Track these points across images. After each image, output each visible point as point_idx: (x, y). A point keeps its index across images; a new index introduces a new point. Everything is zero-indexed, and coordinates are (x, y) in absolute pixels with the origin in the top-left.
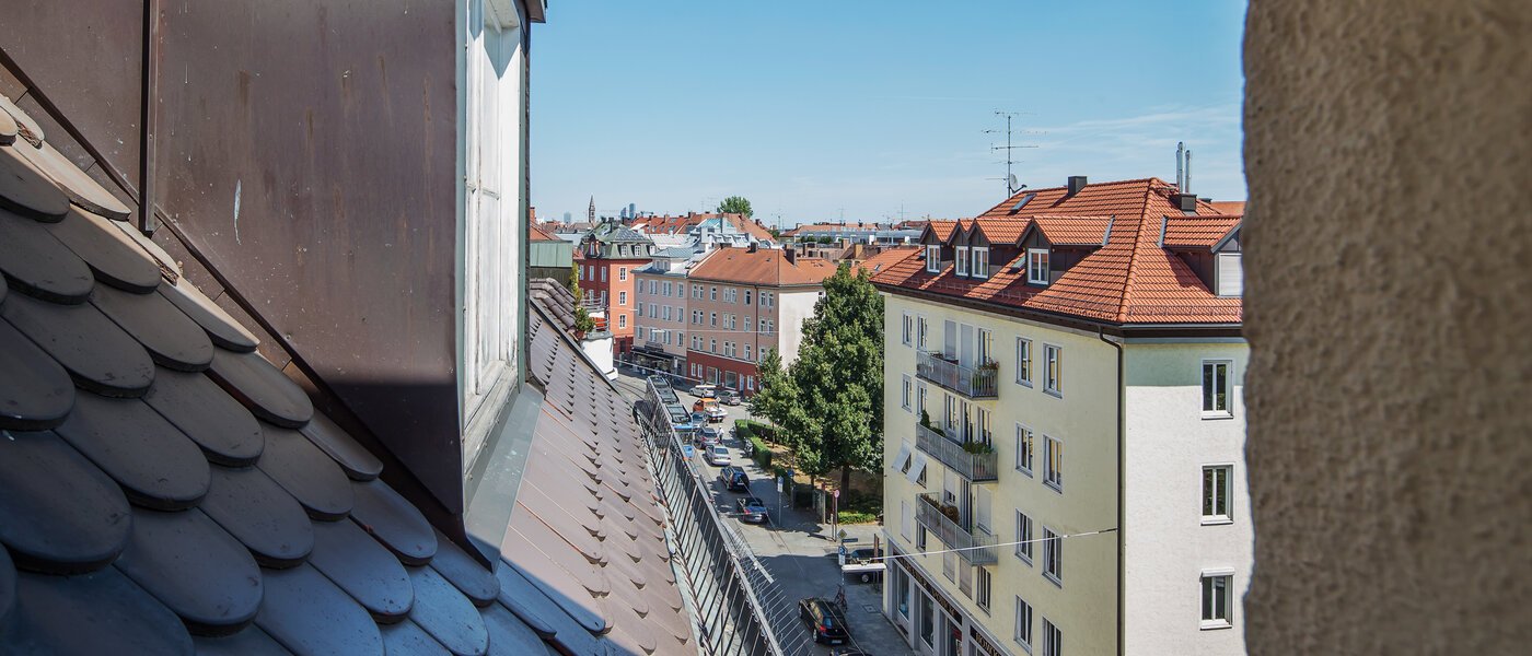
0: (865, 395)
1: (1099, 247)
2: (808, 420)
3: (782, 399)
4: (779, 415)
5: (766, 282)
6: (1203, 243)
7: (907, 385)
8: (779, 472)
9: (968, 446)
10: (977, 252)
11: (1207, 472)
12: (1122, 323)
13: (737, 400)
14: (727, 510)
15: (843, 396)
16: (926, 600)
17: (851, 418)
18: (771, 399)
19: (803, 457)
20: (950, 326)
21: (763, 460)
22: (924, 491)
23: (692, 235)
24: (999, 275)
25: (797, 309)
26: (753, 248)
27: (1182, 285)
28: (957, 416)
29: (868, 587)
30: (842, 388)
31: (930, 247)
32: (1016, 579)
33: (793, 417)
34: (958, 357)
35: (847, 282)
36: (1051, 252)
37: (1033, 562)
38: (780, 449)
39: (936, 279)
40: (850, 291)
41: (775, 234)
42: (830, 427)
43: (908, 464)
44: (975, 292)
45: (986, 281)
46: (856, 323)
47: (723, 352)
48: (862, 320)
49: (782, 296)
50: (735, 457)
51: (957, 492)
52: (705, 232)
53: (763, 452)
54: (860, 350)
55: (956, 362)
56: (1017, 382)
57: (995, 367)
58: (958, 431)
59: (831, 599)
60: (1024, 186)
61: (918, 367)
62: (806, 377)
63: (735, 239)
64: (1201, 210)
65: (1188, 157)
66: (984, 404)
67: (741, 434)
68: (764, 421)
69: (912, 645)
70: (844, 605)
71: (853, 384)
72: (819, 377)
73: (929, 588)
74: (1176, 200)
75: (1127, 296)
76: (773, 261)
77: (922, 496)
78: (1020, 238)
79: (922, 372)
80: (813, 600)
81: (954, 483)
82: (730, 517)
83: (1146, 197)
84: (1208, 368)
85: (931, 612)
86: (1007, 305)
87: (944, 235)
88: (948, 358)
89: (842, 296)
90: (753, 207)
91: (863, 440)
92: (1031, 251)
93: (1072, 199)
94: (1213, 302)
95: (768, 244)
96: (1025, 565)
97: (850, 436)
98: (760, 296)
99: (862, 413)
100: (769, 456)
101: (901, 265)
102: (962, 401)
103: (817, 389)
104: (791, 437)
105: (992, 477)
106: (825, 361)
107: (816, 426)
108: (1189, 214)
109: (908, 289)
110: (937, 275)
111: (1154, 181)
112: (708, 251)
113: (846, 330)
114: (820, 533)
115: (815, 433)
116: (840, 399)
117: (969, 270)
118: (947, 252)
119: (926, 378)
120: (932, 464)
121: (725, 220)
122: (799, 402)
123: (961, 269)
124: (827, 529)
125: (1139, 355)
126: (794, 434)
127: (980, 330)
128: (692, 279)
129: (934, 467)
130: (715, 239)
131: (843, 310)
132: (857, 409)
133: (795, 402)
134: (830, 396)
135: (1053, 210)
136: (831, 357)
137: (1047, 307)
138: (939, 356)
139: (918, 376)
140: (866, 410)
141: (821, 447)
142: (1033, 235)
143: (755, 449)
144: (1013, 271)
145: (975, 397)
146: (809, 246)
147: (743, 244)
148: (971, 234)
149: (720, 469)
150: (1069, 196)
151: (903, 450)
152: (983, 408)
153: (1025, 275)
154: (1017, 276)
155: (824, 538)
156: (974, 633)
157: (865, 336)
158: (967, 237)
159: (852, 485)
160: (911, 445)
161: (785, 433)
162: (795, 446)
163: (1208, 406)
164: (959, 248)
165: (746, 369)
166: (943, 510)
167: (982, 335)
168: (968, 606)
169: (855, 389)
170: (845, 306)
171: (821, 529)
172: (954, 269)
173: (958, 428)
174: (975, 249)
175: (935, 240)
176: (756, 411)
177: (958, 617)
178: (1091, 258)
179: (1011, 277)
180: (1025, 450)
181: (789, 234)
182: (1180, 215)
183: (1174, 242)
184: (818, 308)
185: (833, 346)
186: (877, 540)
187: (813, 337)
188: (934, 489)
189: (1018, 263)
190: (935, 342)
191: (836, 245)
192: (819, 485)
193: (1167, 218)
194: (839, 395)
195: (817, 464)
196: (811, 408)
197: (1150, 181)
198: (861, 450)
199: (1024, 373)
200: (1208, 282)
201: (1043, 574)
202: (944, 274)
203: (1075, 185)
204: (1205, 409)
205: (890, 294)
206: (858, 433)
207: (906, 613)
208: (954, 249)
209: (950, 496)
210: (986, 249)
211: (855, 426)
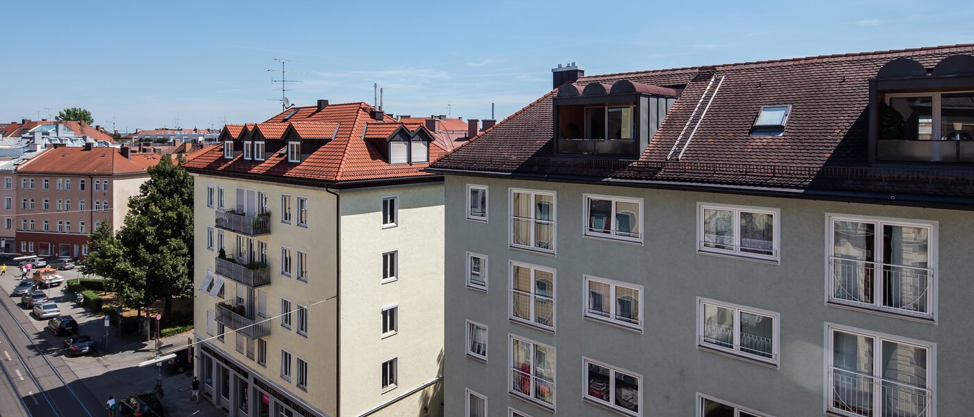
0: (183, 245)
1: (330, 140)
2: (132, 269)
3: (109, 257)
4: (105, 269)
5: (100, 172)
6: (383, 137)
7: (210, 233)
8: (106, 312)
9: (252, 265)
10: (258, 145)
11: (385, 256)
12: (338, 181)
13: (71, 265)
14: (53, 351)
15: (165, 249)
16: (226, 371)
17: (171, 263)
18: (98, 259)
19: (128, 297)
20: (240, 192)
21: (93, 307)
22: (221, 300)
23: (23, 138)
24: (271, 158)
25: (126, 190)
26: (88, 147)
27: (373, 159)
28: (245, 248)
29: (183, 375)
30: (164, 243)
31: (226, 142)
32: (282, 340)
33: (119, 269)
34: (245, 211)
35: (168, 168)
36: (301, 143)
37: (292, 327)
38: (109, 296)
39: (230, 163)
40: (172, 174)
41: (116, 137)
42: (153, 271)
43: (211, 285)
44: (255, 170)
45: (263, 162)
46: (176, 196)
47: (56, 229)
48: (182, 194)
49: (115, 182)
50: (66, 309)
51: (245, 296)
52: (38, 136)
53: (94, 300)
54: (179, 215)
55: (244, 214)
56: (282, 222)
57: (268, 215)
58: (246, 258)
59: (149, 391)
60: (293, 105)
61: (217, 221)
62: (132, 238)
63: (72, 140)
64: (386, 120)
65: (381, 91)
66: (262, 238)
67: (71, 292)
68: (94, 277)
69: (215, 402)
70: (161, 393)
71: (173, 239)
72: (144, 237)
73: (227, 362)
74: (373, 114)
75: (342, 166)
76: (108, 157)
77: (220, 304)
78: (283, 136)
79: (219, 223)
80: (131, 397)
81: (243, 291)
82: (55, 356)
83: (358, 112)
84: (385, 202)
85: (228, 377)
86: (276, 176)
87: (235, 134)
88: (239, 213)
89: (164, 179)
90: (93, 116)
91: (181, 276)
92: (290, 143)
93: (320, 113)
94: (388, 167)
95: (107, 144)
96: (287, 330)
97: (170, 275)
98: (95, 183)
99: (180, 258)
100: (100, 302)
101: (206, 155)
102: (248, 239)
103: (141, 246)
104: (117, 284)
105: (267, 282)
106: (148, 225)
107: (139, 273)
108: (379, 122)
109: (210, 170)
110: (231, 160)
111: (363, 104)
112: (39, 150)
113: (168, 202)
114: (145, 348)
115: (141, 278)
116: (162, 251)
117: (253, 156)
118: (238, 145)
119: (222, 227)
120: (228, 282)
121: (61, 126)
122: (124, 257)
123: (247, 156)
124: (151, 344)
125: (347, 198)
126: (120, 281)
127: (259, 192)
128: (20, 174)
129: (229, 283)
130: (50, 140)
131: (165, 188)
132: (176, 255)
133: (121, 258)
134: (152, 249)
135: (308, 119)
136: (154, 222)
137: (298, 175)
138: (233, 212)
139: (217, 226)
140: (184, 255)
141: (145, 287)
142: (291, 133)
143: (86, 299)
144: (281, 155)
145: (255, 234)
146: (145, 145)
147: (80, 144)
148: (252, 133)
149: (48, 321)
150: (318, 111)
151: (208, 277)
152: (261, 241)
153: (287, 158)
154: (283, 158)
155: (148, 351)
156: (256, 381)
157: (183, 204)
158: (251, 135)
159: (174, 309)
160: (212, 273)
161: (111, 282)
162: (120, 290)
163: (385, 221)
164: (246, 142)
165: (80, 240)
166: (234, 310)
167: (261, 196)
168: (252, 365)
169: (174, 242)
170: (167, 185)
171: (146, 345)
172: (243, 156)
173: (245, 256)
174: (256, 142)
175: (230, 138)
176: (89, 270)
177: (246, 374)
178: (326, 146)
179: (279, 159)
180: (287, 262)
181: (129, 137)
182: (375, 122)
183: (370, 137)
184: (144, 188)
185: (155, 214)
186: (190, 341)
187: (139, 209)
188: (229, 298)
189: (284, 151)
190: (230, 203)
191: (170, 144)
192: (143, 314)
193: (368, 124)
194: (161, 248)
195: (141, 300)
196: (137, 261)
197: (360, 104)
198: (179, 284)
199: (287, 217)
200: (386, 157)
201: (297, 333)
202: (236, 159)
203: (322, 104)
204: (384, 224)
205: (198, 175)
206: (177, 272)
207: (211, 384)
208: (243, 144)
209: (240, 300)
210: (263, 143)
211: (174, 268)
